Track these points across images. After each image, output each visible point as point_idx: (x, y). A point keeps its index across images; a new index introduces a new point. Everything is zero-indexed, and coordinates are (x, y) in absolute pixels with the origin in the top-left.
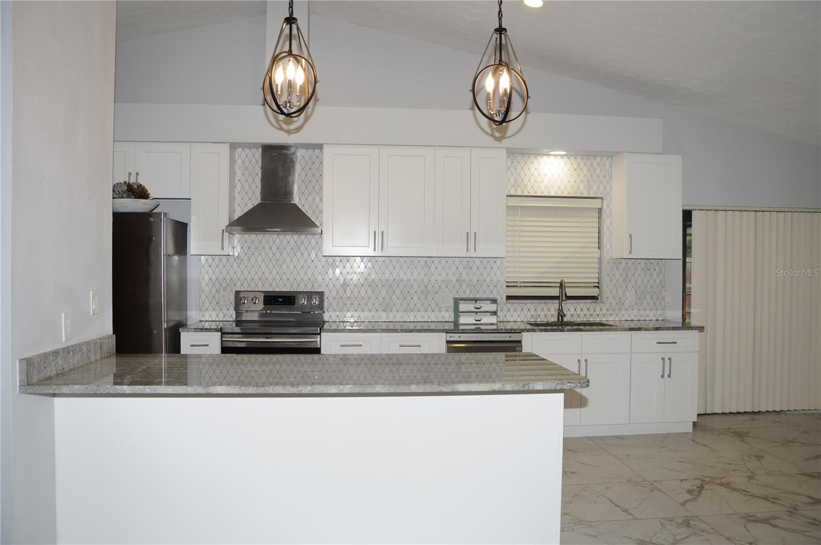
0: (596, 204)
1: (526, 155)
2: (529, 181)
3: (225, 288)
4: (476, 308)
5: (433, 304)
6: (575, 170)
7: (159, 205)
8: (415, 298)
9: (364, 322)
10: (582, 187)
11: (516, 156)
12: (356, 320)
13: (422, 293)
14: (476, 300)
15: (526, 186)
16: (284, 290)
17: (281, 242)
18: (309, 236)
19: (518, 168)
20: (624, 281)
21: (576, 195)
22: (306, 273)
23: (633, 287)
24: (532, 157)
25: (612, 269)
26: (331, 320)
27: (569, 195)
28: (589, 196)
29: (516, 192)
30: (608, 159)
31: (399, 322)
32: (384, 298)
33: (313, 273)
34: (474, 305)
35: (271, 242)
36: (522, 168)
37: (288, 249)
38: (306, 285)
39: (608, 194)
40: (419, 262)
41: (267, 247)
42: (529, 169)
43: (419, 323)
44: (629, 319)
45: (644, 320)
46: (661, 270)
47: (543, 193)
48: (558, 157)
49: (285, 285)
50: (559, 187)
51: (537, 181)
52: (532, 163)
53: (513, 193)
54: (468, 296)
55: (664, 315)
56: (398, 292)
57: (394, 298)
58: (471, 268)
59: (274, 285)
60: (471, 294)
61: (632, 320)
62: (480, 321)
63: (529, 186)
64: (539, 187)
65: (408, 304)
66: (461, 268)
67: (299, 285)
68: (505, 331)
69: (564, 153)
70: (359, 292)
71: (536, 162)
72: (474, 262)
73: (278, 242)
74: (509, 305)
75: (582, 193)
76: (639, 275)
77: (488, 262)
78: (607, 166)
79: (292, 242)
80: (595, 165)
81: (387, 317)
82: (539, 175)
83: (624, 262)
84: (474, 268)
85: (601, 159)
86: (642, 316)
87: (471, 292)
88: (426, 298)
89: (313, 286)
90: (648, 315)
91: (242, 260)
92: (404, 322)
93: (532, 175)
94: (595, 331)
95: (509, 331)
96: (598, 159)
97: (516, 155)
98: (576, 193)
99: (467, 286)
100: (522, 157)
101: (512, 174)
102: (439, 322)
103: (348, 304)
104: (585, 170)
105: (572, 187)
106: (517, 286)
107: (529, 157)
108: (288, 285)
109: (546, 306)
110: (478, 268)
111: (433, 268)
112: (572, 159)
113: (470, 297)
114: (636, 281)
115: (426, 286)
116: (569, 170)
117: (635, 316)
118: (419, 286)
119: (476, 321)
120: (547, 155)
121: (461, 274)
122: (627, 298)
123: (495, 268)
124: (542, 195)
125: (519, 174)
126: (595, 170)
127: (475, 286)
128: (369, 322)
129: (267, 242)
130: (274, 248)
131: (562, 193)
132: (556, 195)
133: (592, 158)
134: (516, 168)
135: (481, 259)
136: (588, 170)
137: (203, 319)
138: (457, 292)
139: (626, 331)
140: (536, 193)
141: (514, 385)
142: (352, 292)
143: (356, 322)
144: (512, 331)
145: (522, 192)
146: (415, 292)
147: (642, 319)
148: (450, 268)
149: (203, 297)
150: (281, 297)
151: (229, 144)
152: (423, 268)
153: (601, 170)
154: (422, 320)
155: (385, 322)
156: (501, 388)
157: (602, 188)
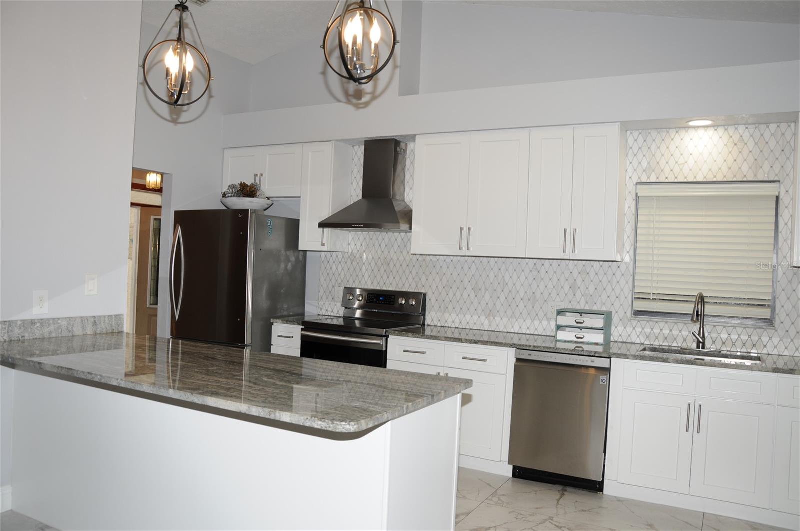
0: (770, 190)
1: (665, 130)
2: (667, 163)
3: (340, 284)
4: (578, 323)
5: (541, 314)
6: (736, 145)
7: (273, 204)
8: (522, 305)
9: (465, 329)
10: (745, 168)
11: (650, 133)
12: (457, 327)
13: (529, 300)
14: (581, 313)
15: (663, 171)
16: (391, 289)
17: (390, 240)
19: (654, 147)
21: (735, 180)
22: (411, 272)
24: (673, 132)
25: (790, 282)
26: (432, 324)
27: (725, 180)
28: (757, 180)
29: (649, 178)
30: (789, 126)
31: (502, 332)
32: (487, 304)
33: (417, 273)
34: (575, 319)
35: (380, 239)
36: (659, 148)
37: (396, 247)
38: (410, 285)
39: (788, 175)
40: (527, 264)
41: (377, 245)
42: (668, 148)
43: (524, 336)
47: (686, 178)
49: (391, 284)
50: (710, 170)
51: (679, 163)
52: (673, 140)
53: (644, 180)
54: (582, 308)
56: (503, 298)
57: (498, 305)
58: (588, 274)
59: (382, 283)
60: (587, 305)
62: (582, 338)
63: (667, 170)
64: (681, 170)
65: (513, 313)
66: (575, 273)
67: (404, 285)
68: (587, 354)
69: (709, 123)
70: (462, 295)
71: (677, 139)
72: (593, 266)
73: (387, 240)
74: (635, 323)
75: (745, 176)
77: (610, 267)
78: (789, 135)
79: (399, 240)
80: (767, 135)
81: (490, 325)
82: (682, 155)
84: (592, 274)
85: (779, 126)
87: (587, 303)
88: (533, 307)
89: (417, 286)
91: (355, 257)
92: (508, 333)
93: (672, 155)
94: (715, 367)
95: (593, 355)
96: (773, 127)
97: (650, 131)
98: (735, 176)
99: (583, 296)
100: (659, 133)
101: (644, 156)
102: (547, 336)
103: (451, 308)
104: (751, 144)
105: (730, 169)
106: (650, 299)
107: (668, 132)
108: (401, 285)
110: (597, 274)
111: (543, 271)
115: (534, 293)
116: (726, 145)
118: (526, 292)
119: (578, 338)
120: (685, 128)
121: (575, 280)
123: (619, 274)
124: (686, 181)
125: (654, 156)
126: (767, 143)
127: (591, 296)
128: (471, 329)
129: (377, 239)
130: (383, 246)
131: (715, 177)
132: (705, 180)
133: (763, 127)
134: (649, 148)
135: (601, 263)
136: (756, 144)
137: (321, 314)
138: (571, 302)
140: (676, 178)
142: (455, 295)
143: (458, 328)
144: (597, 355)
145: (658, 178)
146: (522, 299)
148: (563, 273)
149: (322, 291)
150: (382, 296)
151: (334, 142)
152: (531, 271)
153: (778, 143)
154: (528, 332)
155: (487, 331)
157: (777, 167)
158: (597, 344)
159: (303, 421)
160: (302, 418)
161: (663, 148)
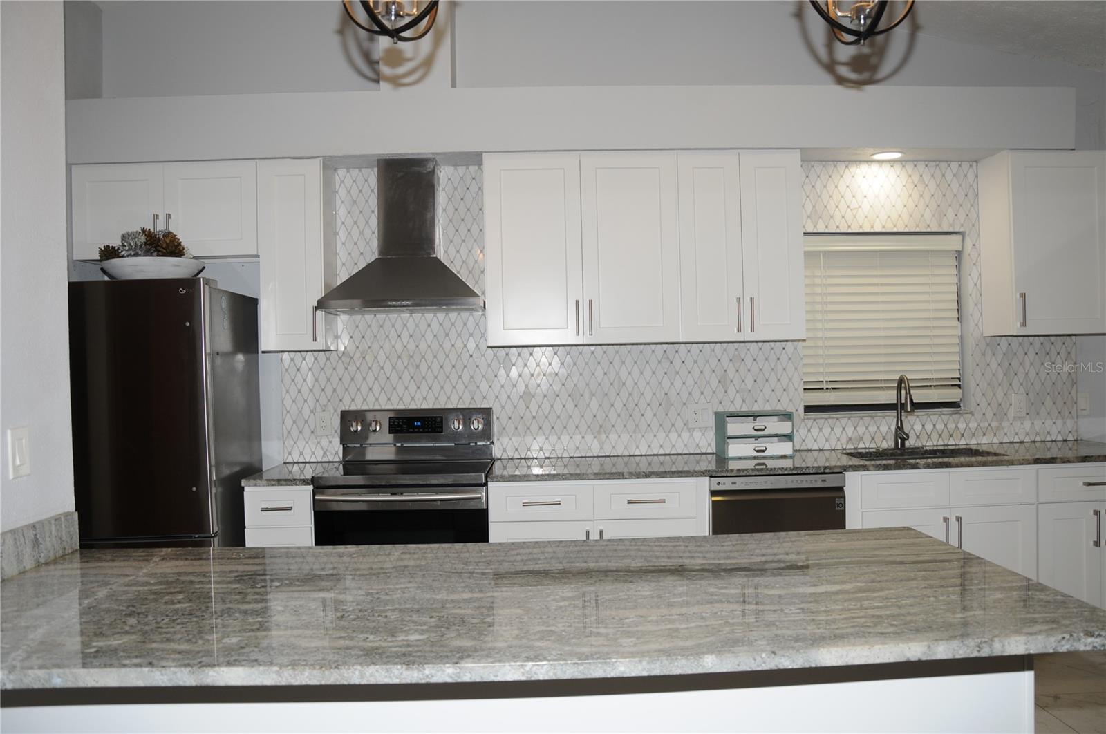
0: (953, 243)
1: (831, 163)
2: (837, 207)
3: (324, 406)
4: (757, 430)
5: (679, 424)
6: (916, 186)
7: (204, 268)
8: (649, 414)
9: (561, 458)
10: (928, 215)
11: (812, 166)
12: (547, 456)
13: (660, 405)
14: (755, 416)
15: (832, 217)
16: (424, 406)
17: (417, 326)
18: (464, 314)
19: (818, 186)
20: (1005, 374)
21: (918, 230)
22: (460, 377)
23: (1021, 384)
24: (841, 166)
25: (983, 354)
26: (505, 456)
27: (907, 230)
28: (941, 230)
29: (815, 227)
30: (971, 166)
31: (621, 456)
32: (595, 416)
33: (472, 377)
34: (753, 425)
35: (399, 325)
36: (825, 187)
37: (429, 337)
38: (461, 398)
39: (973, 225)
40: (653, 352)
41: (393, 334)
42: (836, 187)
43: (656, 457)
44: (1017, 440)
45: (1041, 441)
46: (1069, 353)
47: (861, 227)
48: (884, 164)
49: (425, 399)
50: (889, 217)
51: (852, 207)
52: (842, 176)
53: (810, 230)
54: (738, 409)
55: (1076, 431)
56: (618, 405)
57: (613, 415)
58: (743, 360)
59: (407, 399)
60: (744, 405)
61: (1022, 442)
62: (763, 451)
63: (838, 216)
64: (855, 217)
65: (637, 426)
66: (725, 360)
67: (449, 398)
68: (813, 471)
69: (897, 155)
70: (552, 406)
71: (847, 174)
72: (748, 350)
73: (411, 325)
74: (809, 422)
75: (928, 226)
76: (1032, 364)
77: (772, 349)
78: (971, 177)
79: (435, 325)
80: (949, 176)
81: (601, 448)
82: (854, 196)
83: (1004, 341)
84: (749, 361)
85: (960, 166)
86: (1038, 434)
87: (744, 401)
88: (667, 415)
89: (473, 398)
90: (1049, 433)
91: (352, 358)
92: (630, 456)
93: (842, 197)
94: (972, 466)
95: (822, 471)
96: (954, 165)
97: (812, 163)
98: (917, 226)
99: (737, 392)
100: (824, 166)
101: (808, 197)
102: (690, 454)
103: (534, 427)
104: (932, 185)
105: (911, 216)
106: (822, 389)
107: (835, 166)
108: (431, 398)
109: (872, 421)
110: (755, 360)
111: (677, 362)
112: (910, 167)
113: (743, 409)
114: (1027, 373)
115: (666, 394)
116: (904, 186)
117: (1027, 434)
118: (654, 394)
119: (758, 451)
120: (867, 162)
121: (725, 371)
122: (1011, 404)
123: (784, 358)
124: (861, 231)
125: (819, 196)
126: (949, 185)
127: (750, 391)
128: (571, 457)
129: (393, 326)
130: (405, 336)
131: (895, 226)
132: (884, 230)
133: (943, 165)
134: (813, 186)
135: (760, 344)
136: (938, 185)
137: (290, 460)
138: (721, 403)
139: (1029, 464)
140: (849, 227)
141: (955, 644)
142: (540, 407)
143: (548, 458)
144: (827, 471)
145: (827, 227)
146: (649, 405)
147: (1038, 439)
148: (707, 361)
149: (288, 422)
150: (417, 419)
151: (321, 159)
152: (659, 362)
153: (960, 185)
154: (661, 452)
155: (598, 457)
156: (924, 653)
157: (962, 217)
158: (784, 457)
159: (1054, 645)
160: (1052, 639)
161: (831, 187)
